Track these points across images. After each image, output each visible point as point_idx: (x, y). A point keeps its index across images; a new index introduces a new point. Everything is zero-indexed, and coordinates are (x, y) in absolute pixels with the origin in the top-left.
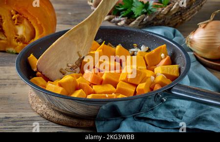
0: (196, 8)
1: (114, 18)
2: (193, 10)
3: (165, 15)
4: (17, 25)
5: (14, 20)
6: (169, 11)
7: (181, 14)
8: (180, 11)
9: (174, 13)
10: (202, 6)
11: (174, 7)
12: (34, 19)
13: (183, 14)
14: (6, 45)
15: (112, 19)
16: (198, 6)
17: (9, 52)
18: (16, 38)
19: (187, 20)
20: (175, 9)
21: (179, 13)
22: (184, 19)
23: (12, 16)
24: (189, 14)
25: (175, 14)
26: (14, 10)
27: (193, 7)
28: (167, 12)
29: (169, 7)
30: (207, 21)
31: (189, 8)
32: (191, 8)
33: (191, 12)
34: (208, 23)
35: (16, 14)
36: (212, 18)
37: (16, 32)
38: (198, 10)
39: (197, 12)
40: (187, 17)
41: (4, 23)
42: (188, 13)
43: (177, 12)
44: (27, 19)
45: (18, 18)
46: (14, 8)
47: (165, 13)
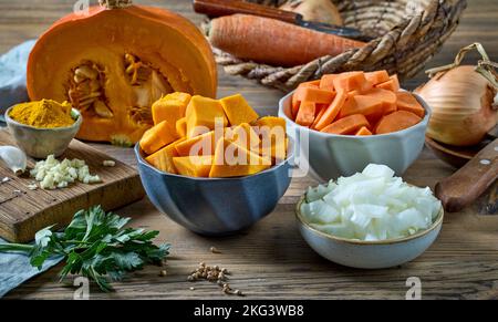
0: (428, 49)
1: (254, 68)
2: (422, 53)
3: (362, 62)
4: (136, 84)
5: (131, 74)
6: (369, 55)
7: (395, 62)
8: (392, 56)
9: (379, 58)
10: (440, 44)
11: (380, 46)
12: (175, 70)
13: (399, 61)
14: (112, 129)
15: (249, 71)
16: (432, 46)
17: (118, 144)
18: (133, 113)
19: (409, 74)
20: (382, 50)
21: (392, 59)
22: (402, 71)
23: (127, 65)
24: (414, 62)
25: (382, 60)
26: (131, 54)
27: (422, 46)
28: (364, 56)
29: (369, 47)
30: (446, 67)
31: (412, 50)
32: (417, 50)
33: (418, 57)
34: (448, 70)
35: (136, 62)
36: (457, 62)
37: (135, 98)
38: (433, 54)
39: (430, 58)
40: (408, 68)
41: (108, 82)
42: (410, 60)
43: (386, 57)
44: (159, 73)
45: (140, 70)
46: (130, 50)
47: (361, 59)
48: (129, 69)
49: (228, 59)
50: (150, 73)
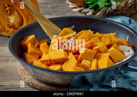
1: (84, 10)
4: (9, 15)
5: (7, 11)
8: (134, 5)
9: (129, 6)
11: (130, 2)
13: (136, 7)
15: (82, 11)
17: (3, 36)
18: (8, 25)
21: (134, 6)
26: (7, 4)
29: (126, 1)
35: (9, 7)
37: (8, 20)
43: (132, 5)
44: (17, 11)
45: (10, 10)
46: (7, 2)
47: (123, 6)
48: (6, 9)
49: (74, 6)
50: (14, 11)
